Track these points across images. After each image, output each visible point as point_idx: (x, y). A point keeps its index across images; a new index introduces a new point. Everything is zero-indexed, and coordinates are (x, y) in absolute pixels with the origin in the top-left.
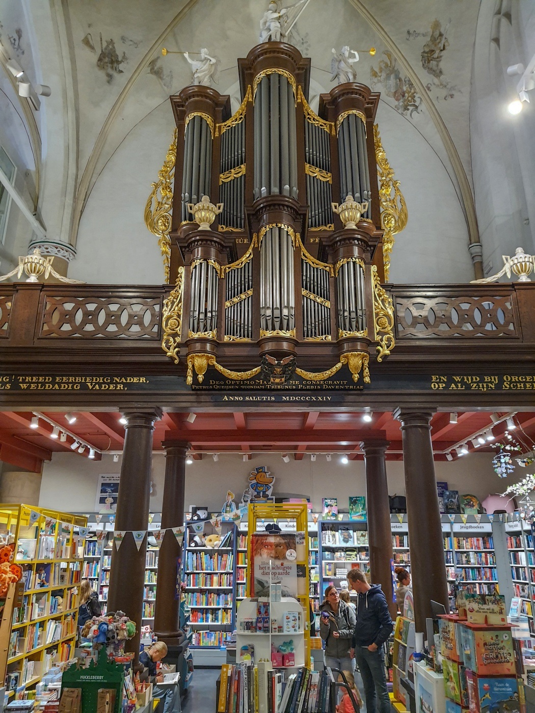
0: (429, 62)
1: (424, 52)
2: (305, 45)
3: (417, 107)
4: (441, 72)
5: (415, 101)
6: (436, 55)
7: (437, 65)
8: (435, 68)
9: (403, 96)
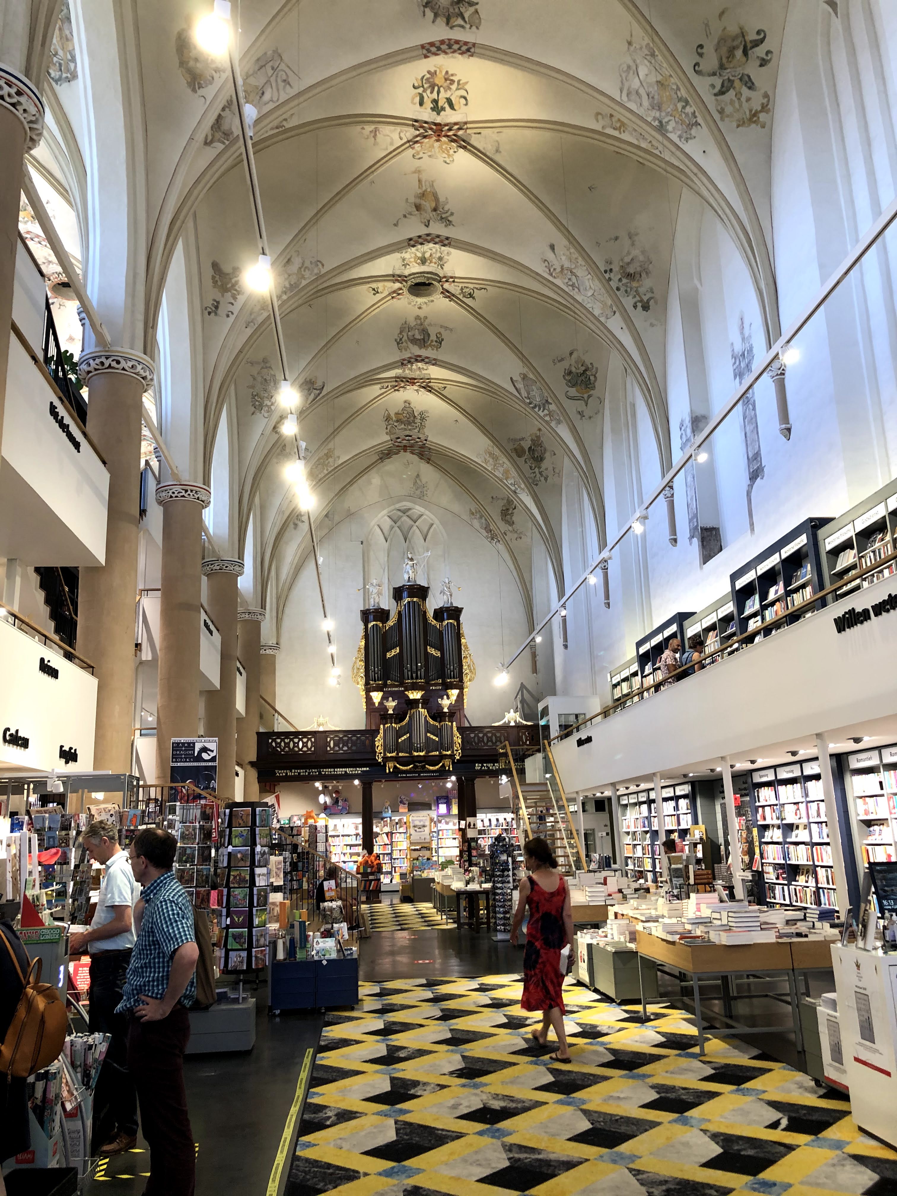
0: (505, 515)
1: (501, 509)
4: (514, 524)
6: (509, 512)
8: (509, 520)
9: (491, 531)
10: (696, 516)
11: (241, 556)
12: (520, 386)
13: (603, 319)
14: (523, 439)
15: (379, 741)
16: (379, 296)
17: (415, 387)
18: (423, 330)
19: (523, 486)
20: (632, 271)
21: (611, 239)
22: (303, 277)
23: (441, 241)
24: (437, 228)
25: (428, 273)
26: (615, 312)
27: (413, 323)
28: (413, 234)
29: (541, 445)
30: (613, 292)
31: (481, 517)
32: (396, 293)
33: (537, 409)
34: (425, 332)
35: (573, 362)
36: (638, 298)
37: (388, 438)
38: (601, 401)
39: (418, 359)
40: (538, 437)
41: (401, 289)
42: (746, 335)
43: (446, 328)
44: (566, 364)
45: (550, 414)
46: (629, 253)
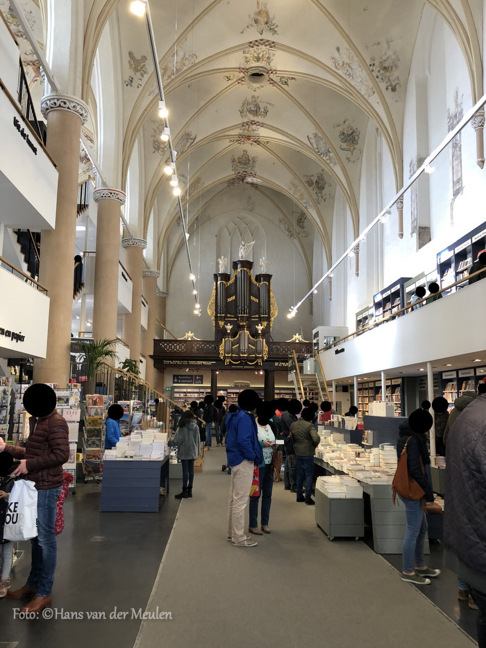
0: (300, 224)
1: (298, 219)
3: (295, 238)
5: (294, 235)
6: (302, 221)
7: (303, 225)
9: (291, 232)
10: (416, 219)
11: (145, 237)
12: (313, 141)
13: (366, 97)
14: (313, 175)
15: (221, 348)
16: (230, 82)
17: (250, 142)
18: (256, 105)
19: (311, 204)
20: (387, 66)
21: (375, 44)
22: (184, 65)
23: (269, 44)
24: (267, 36)
25: (260, 67)
26: (374, 92)
27: (250, 100)
28: (252, 39)
29: (323, 180)
30: (375, 79)
31: (285, 224)
32: (241, 80)
33: (322, 156)
34: (257, 106)
35: (345, 127)
36: (389, 83)
37: (233, 173)
38: (361, 152)
39: (253, 123)
40: (322, 175)
41: (244, 77)
42: (459, 103)
43: (270, 104)
44: (340, 129)
45: (330, 159)
46: (386, 54)
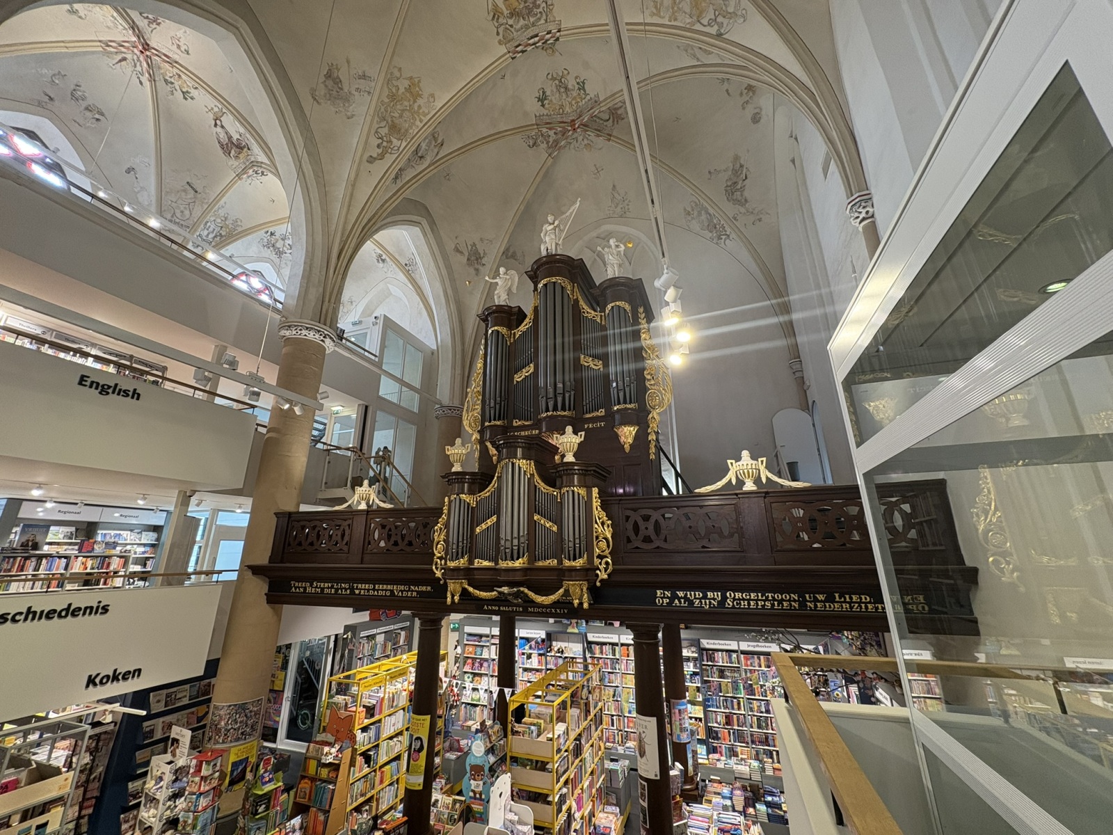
0: (733, 194)
1: (727, 186)
2: (626, 202)
3: (729, 236)
4: (746, 201)
5: (726, 231)
6: (739, 187)
7: (742, 195)
8: (739, 198)
9: (715, 228)
15: (439, 534)
31: (698, 208)
